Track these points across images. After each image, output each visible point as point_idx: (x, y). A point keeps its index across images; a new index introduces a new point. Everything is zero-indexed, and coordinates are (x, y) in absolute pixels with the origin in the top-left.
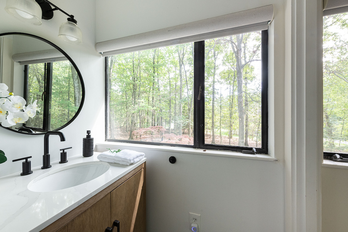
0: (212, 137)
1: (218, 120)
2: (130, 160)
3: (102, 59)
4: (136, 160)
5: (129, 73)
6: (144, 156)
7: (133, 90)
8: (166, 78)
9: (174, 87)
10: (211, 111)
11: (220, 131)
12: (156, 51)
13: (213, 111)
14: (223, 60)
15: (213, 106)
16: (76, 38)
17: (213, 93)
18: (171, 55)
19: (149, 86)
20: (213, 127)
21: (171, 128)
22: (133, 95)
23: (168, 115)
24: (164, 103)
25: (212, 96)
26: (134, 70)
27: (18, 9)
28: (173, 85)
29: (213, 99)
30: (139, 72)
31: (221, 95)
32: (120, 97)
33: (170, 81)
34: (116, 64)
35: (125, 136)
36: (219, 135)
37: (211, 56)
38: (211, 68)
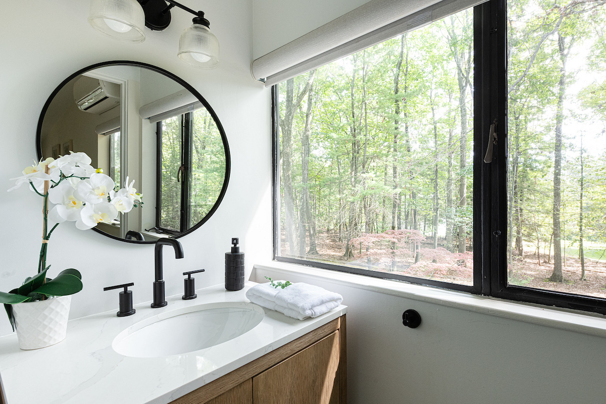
0: (553, 261)
1: (573, 217)
2: (304, 310)
3: (265, 93)
4: (318, 310)
5: (344, 120)
6: (339, 302)
7: (353, 154)
8: (426, 123)
9: (447, 139)
10: (552, 194)
11: (581, 245)
12: (402, 64)
13: (557, 195)
14: (589, 58)
15: (557, 181)
16: (208, 55)
17: (558, 147)
18: (439, 67)
19: (386, 144)
20: (556, 234)
21: (438, 235)
22: (352, 166)
23: (430, 204)
24: (421, 180)
25: (553, 155)
26: (353, 113)
27: (108, 18)
28: (445, 137)
29: (558, 163)
30: (364, 115)
31: (582, 151)
32: (327, 169)
33: (435, 127)
34: (319, 105)
35: (336, 249)
36: (577, 257)
37: (550, 52)
38: (550, 84)
